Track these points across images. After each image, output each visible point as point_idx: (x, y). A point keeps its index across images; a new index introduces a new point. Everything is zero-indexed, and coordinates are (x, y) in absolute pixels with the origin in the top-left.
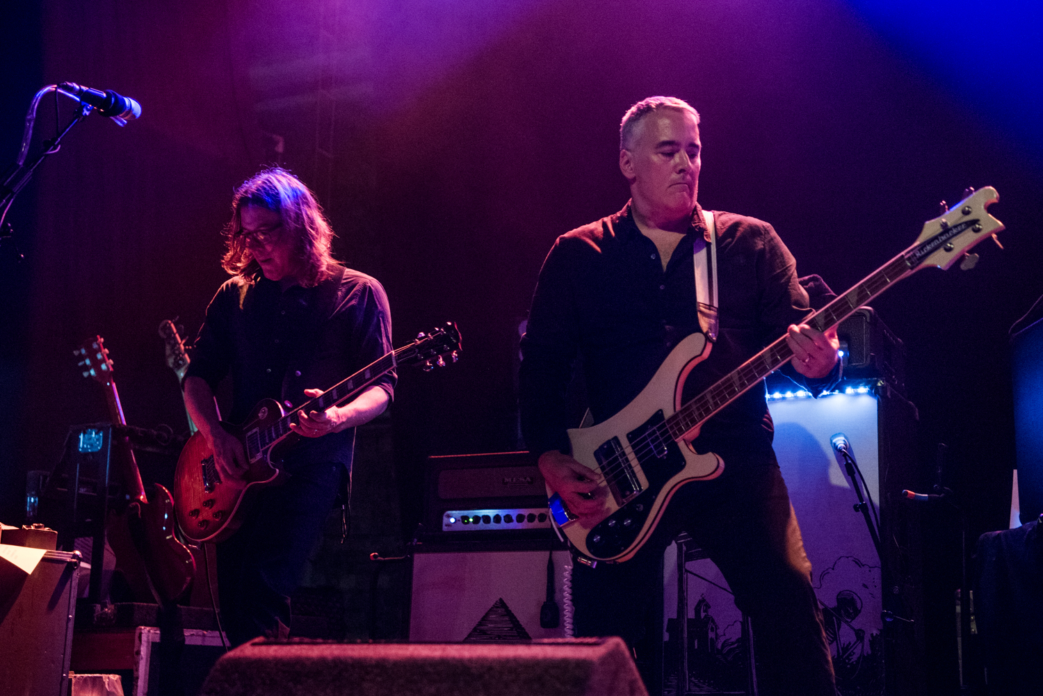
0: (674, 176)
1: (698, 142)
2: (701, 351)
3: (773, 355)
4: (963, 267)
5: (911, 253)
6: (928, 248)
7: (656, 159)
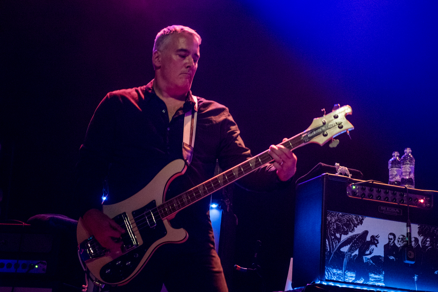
0: (184, 69)
1: (199, 54)
2: (181, 170)
3: (224, 178)
4: (331, 146)
5: (306, 134)
6: (314, 133)
7: (175, 57)
